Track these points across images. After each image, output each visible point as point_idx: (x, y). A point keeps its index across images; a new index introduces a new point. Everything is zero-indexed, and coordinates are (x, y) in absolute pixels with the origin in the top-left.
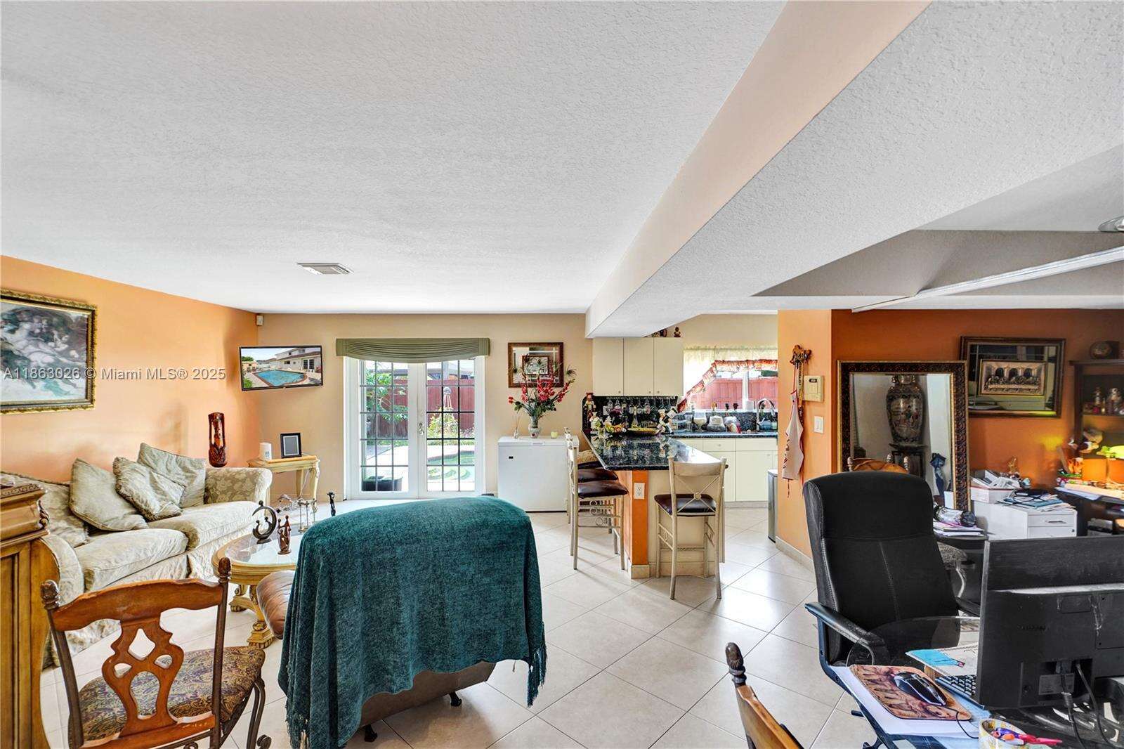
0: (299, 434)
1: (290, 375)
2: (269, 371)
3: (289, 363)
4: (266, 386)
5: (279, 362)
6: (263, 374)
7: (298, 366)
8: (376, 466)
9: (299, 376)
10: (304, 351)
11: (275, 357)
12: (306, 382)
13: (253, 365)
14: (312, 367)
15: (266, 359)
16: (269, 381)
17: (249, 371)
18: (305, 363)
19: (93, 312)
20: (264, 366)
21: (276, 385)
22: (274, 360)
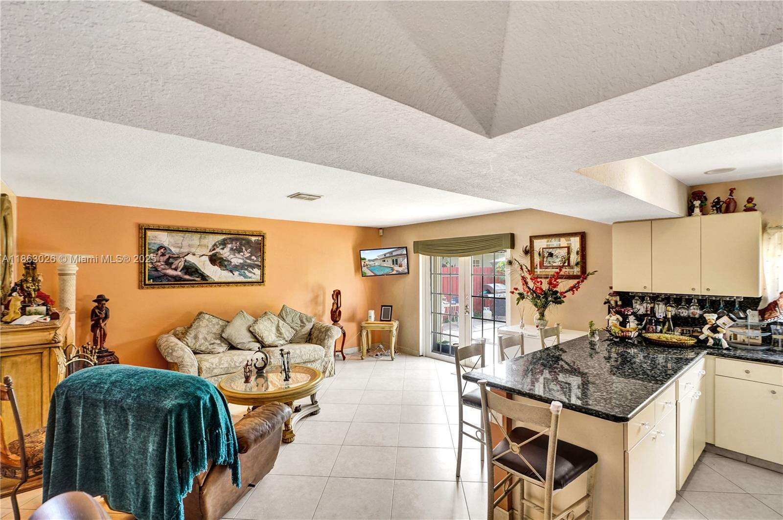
0: (391, 306)
1: (386, 269)
2: (374, 266)
3: (384, 261)
4: (373, 275)
5: (379, 261)
6: (372, 268)
7: (389, 263)
8: (450, 335)
9: (390, 269)
10: (392, 254)
11: (378, 258)
12: (395, 272)
13: (366, 263)
14: (397, 264)
15: (373, 259)
16: (375, 272)
17: (364, 266)
18: (393, 261)
19: (263, 236)
20: (372, 263)
21: (378, 274)
22: (376, 259)
